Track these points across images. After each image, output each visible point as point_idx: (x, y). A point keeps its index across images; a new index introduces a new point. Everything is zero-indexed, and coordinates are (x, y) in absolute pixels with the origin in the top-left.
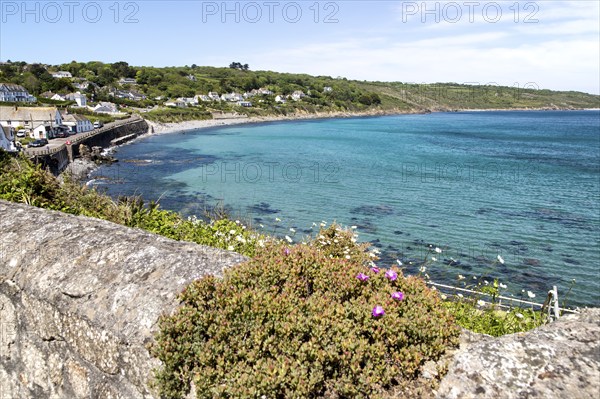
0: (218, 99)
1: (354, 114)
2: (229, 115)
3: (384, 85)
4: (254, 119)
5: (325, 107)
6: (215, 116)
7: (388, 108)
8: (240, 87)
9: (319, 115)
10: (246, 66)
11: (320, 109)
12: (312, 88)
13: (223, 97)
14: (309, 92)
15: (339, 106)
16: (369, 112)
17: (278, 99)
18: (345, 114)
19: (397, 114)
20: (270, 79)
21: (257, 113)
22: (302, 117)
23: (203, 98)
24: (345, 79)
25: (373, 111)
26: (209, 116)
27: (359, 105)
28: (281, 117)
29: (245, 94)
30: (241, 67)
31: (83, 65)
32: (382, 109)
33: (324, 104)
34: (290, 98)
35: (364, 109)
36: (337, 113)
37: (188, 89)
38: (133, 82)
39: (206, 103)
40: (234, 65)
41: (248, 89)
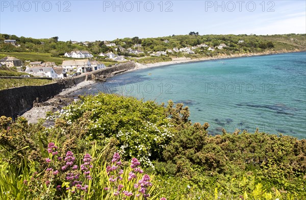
0: (178, 51)
1: (255, 54)
2: (181, 58)
3: (280, 36)
4: (195, 60)
5: (236, 52)
6: (173, 59)
7: (278, 50)
8: (190, 44)
9: (233, 56)
10: (197, 33)
11: (233, 53)
12: (232, 41)
13: (181, 50)
14: (229, 44)
15: (246, 50)
16: (265, 53)
17: (210, 49)
18: (249, 54)
19: (284, 53)
20: (208, 39)
21: (196, 57)
22: (222, 57)
23: (170, 51)
24: (255, 35)
25: (267, 52)
26: (171, 59)
27: (259, 49)
28: (210, 58)
29: (193, 48)
30: (195, 34)
31: (120, 40)
32: (274, 50)
33: (236, 50)
34: (217, 48)
35: (262, 51)
36: (244, 55)
37: (164, 47)
38: (140, 46)
39: (170, 53)
40: (191, 34)
41: (195, 45)
